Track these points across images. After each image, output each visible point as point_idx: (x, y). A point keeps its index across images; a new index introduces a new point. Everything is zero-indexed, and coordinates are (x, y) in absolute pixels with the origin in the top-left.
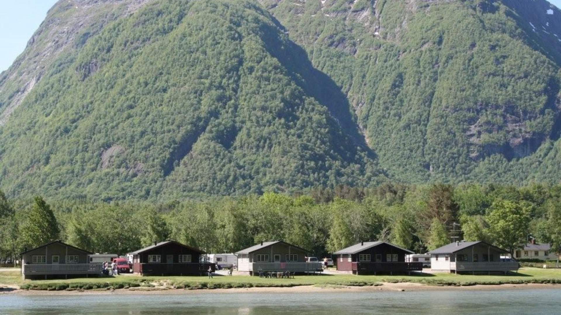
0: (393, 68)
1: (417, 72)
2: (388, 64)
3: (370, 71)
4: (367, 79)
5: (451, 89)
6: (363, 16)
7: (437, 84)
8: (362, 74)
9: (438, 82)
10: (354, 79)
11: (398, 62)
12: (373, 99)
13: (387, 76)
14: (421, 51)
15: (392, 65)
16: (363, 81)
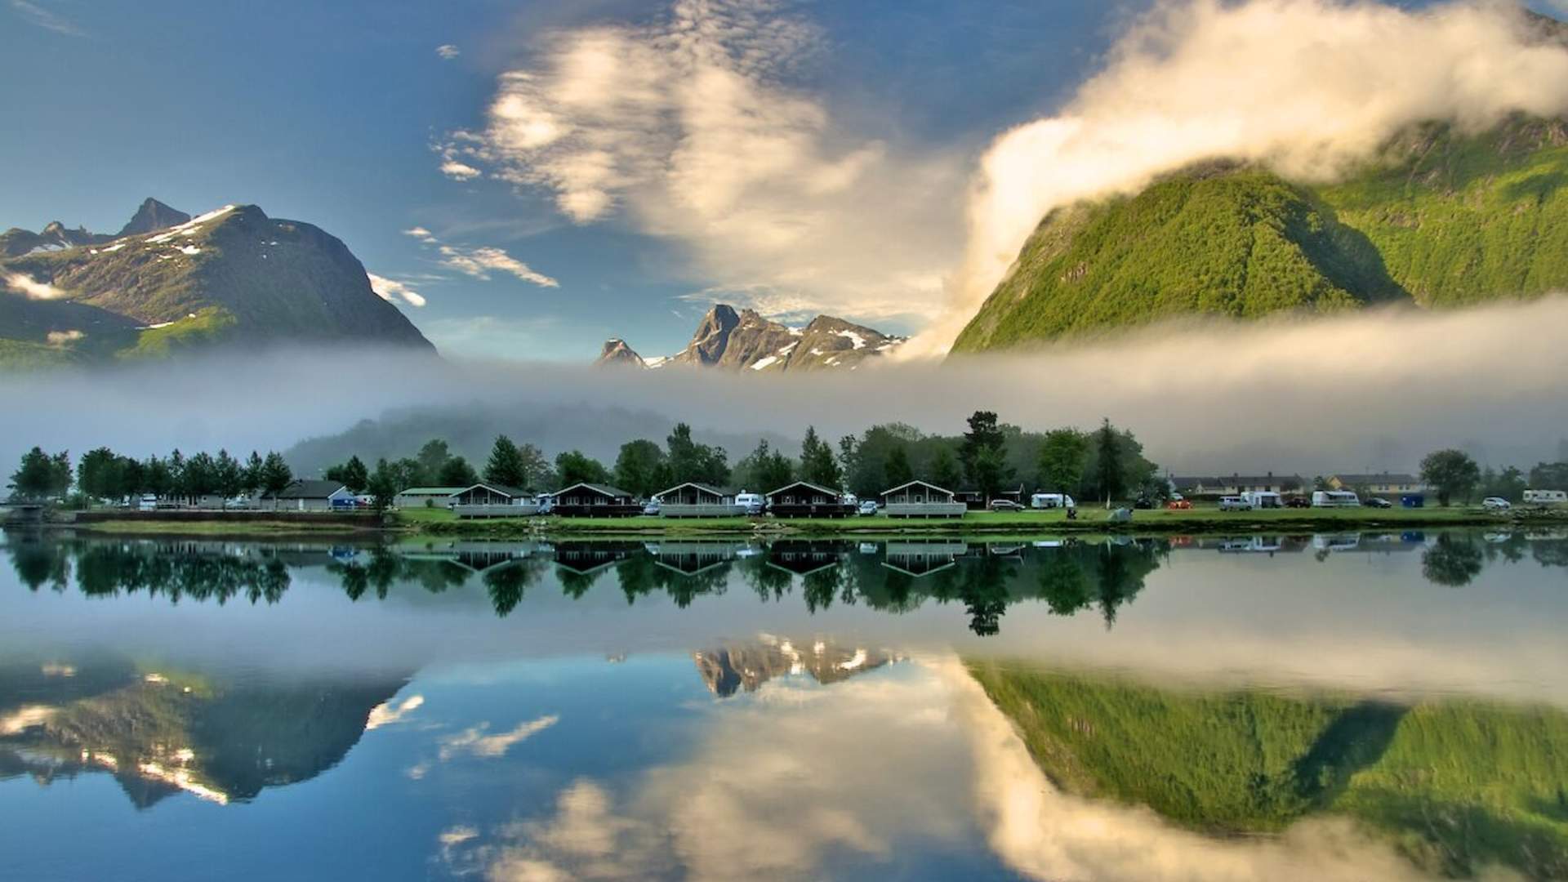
0: (1470, 242)
1: (1503, 245)
2: (1463, 237)
3: (1436, 251)
4: (1432, 259)
5: (1553, 263)
6: (1431, 178)
7: (1535, 257)
8: (1426, 254)
9: (1536, 254)
10: (1414, 261)
11: (1477, 235)
12: (1440, 284)
13: (1460, 253)
14: (1512, 216)
15: (1468, 239)
16: (1426, 263)
